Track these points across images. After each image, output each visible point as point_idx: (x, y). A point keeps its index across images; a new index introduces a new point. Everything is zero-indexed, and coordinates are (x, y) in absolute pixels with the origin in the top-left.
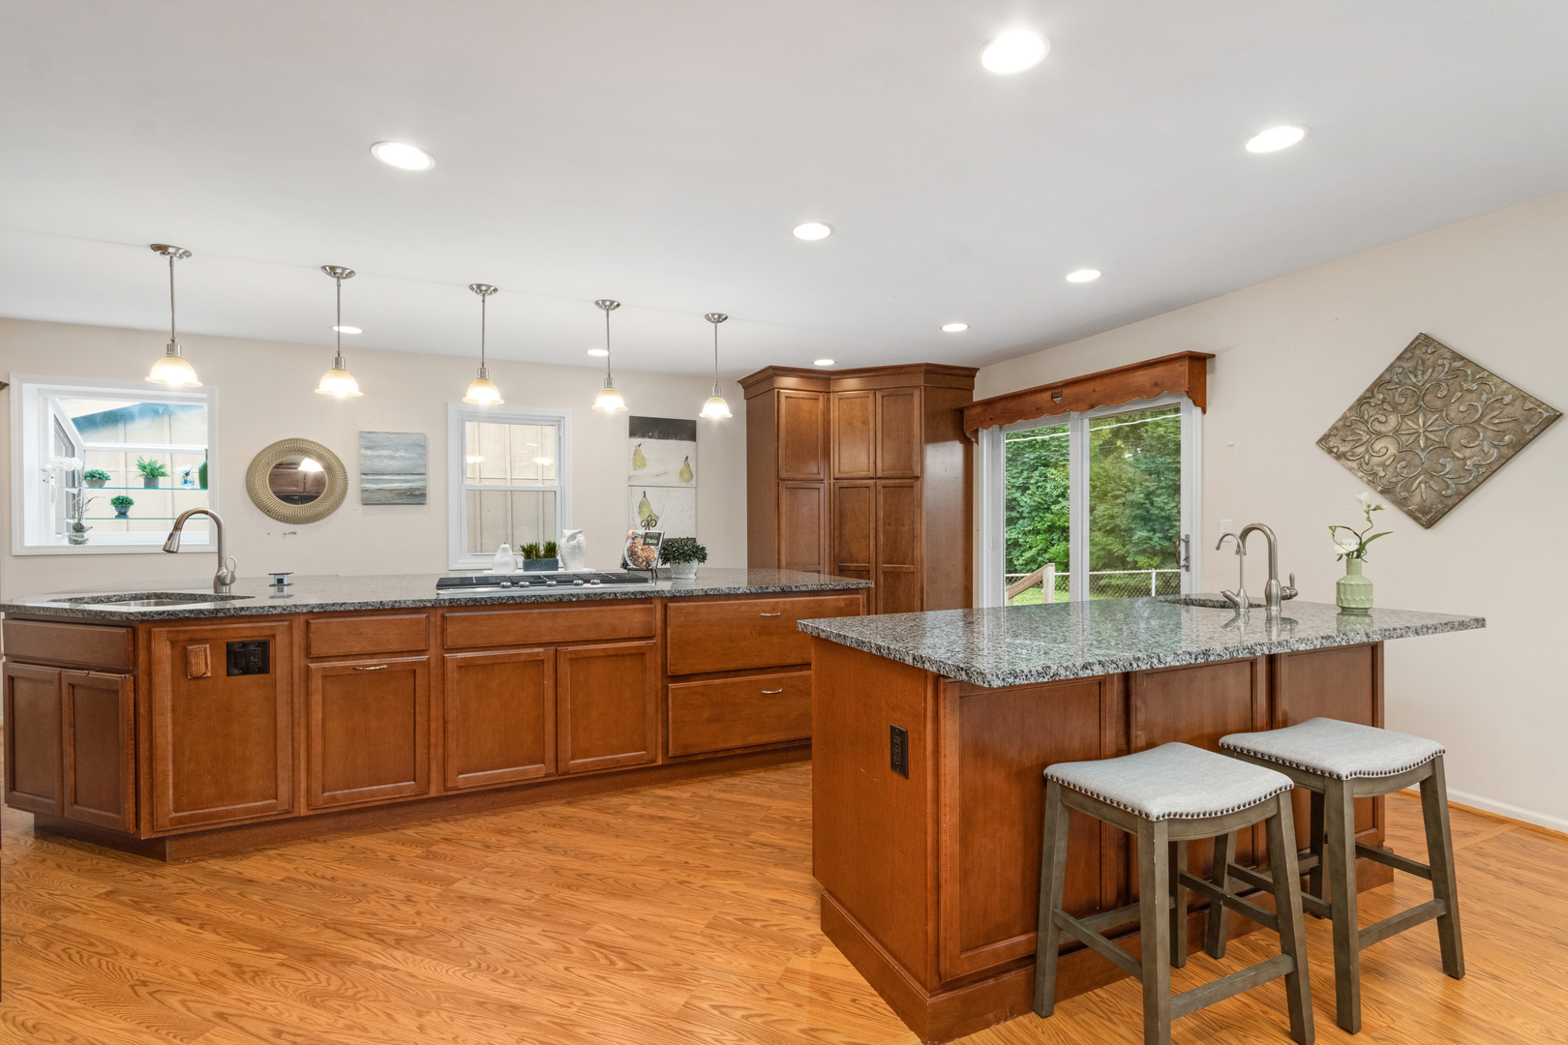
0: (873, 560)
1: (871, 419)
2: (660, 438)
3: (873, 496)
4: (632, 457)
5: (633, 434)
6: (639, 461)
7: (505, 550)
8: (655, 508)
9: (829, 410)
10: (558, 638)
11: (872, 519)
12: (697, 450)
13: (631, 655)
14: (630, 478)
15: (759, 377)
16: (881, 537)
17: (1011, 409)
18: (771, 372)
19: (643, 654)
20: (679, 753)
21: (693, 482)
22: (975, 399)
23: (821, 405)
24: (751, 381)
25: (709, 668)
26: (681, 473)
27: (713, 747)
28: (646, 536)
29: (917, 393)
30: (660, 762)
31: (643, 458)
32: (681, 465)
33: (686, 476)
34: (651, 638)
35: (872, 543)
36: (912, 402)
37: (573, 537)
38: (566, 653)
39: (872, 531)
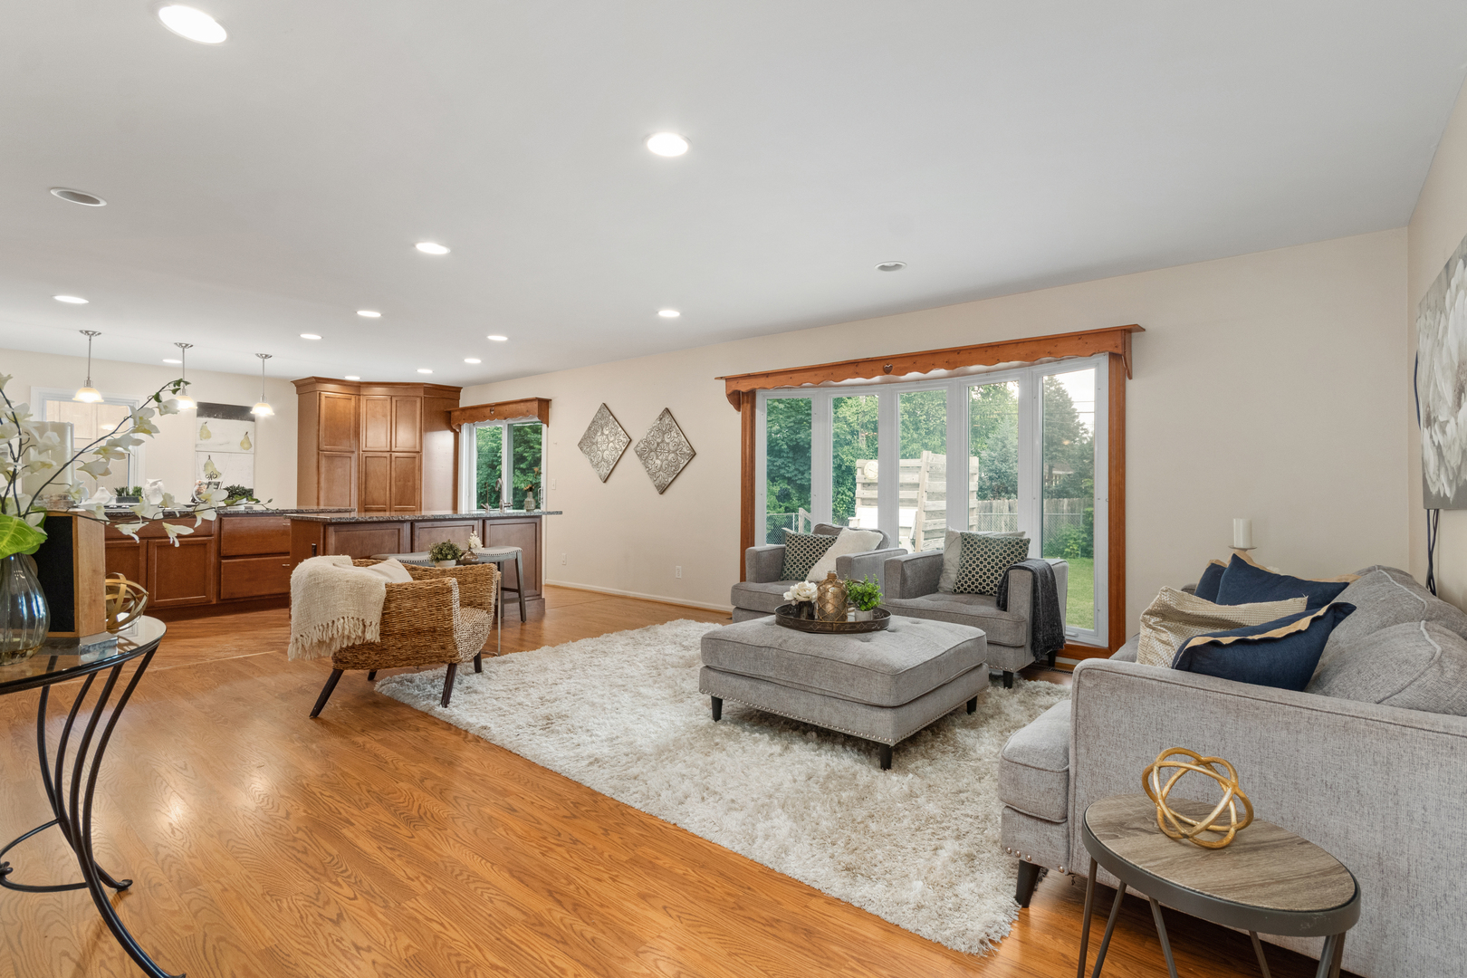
0: (388, 503)
1: (389, 414)
2: (223, 418)
3: (388, 462)
4: (199, 431)
5: (200, 414)
6: (205, 434)
7: (102, 490)
8: (218, 467)
9: (359, 407)
10: (149, 535)
11: (388, 478)
12: (255, 427)
13: (197, 545)
14: (196, 446)
15: (306, 382)
16: (394, 489)
17: (477, 414)
18: (314, 380)
19: (205, 544)
20: (228, 597)
21: (252, 450)
22: (462, 405)
23: (353, 403)
24: (301, 383)
25: (247, 552)
26: (242, 443)
27: (250, 595)
28: (210, 483)
29: (418, 400)
30: (214, 602)
31: (209, 432)
32: (242, 438)
33: (246, 445)
34: (211, 536)
35: (388, 492)
36: (415, 405)
37: (155, 483)
38: (154, 543)
39: (388, 485)
